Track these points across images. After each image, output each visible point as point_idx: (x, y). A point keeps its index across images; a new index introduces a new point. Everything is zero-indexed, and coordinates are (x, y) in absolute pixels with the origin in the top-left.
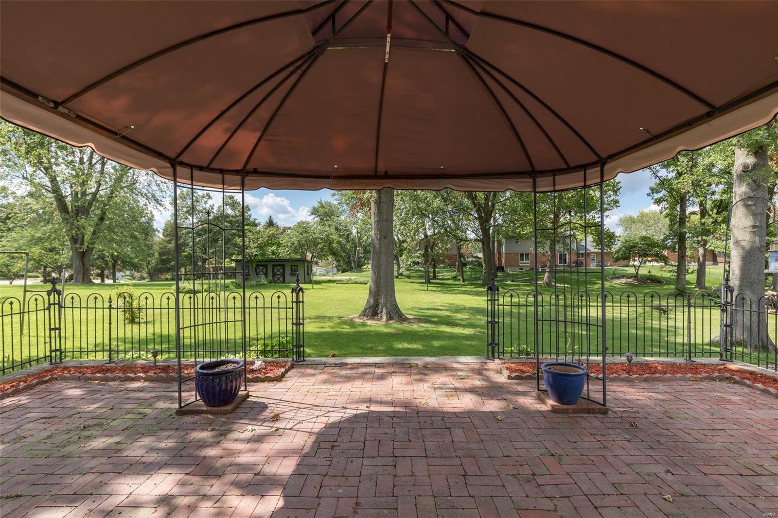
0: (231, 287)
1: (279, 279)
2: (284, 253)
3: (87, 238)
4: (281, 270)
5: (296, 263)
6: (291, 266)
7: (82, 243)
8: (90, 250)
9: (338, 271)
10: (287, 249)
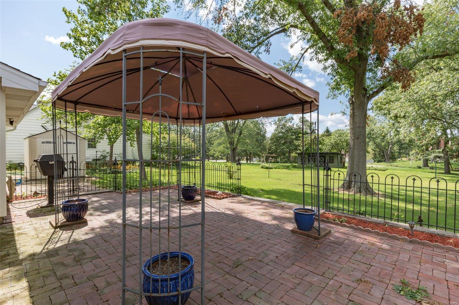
0: (291, 167)
1: (322, 164)
2: (325, 149)
3: (235, 142)
4: (323, 159)
5: (332, 155)
6: (330, 157)
7: (233, 145)
8: (236, 148)
9: (375, 161)
10: (328, 147)
